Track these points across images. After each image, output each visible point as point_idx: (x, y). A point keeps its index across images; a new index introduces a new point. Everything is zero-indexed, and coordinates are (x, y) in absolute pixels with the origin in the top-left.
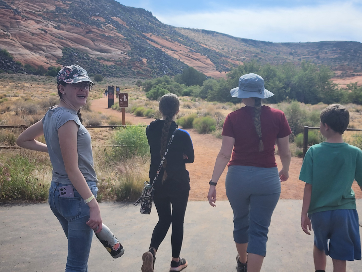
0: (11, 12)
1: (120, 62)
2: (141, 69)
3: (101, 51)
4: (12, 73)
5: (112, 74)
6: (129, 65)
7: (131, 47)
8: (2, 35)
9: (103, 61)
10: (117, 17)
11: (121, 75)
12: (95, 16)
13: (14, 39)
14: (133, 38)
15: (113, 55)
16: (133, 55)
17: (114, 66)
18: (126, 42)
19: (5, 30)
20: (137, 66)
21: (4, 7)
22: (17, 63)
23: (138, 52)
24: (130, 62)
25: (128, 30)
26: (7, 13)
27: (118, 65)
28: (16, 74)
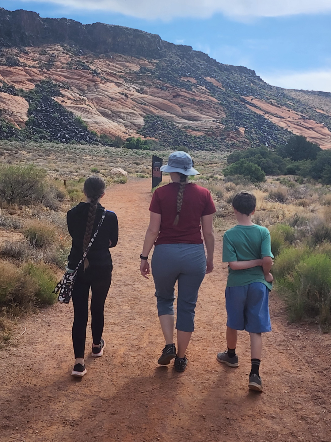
0: (90, 73)
1: (211, 132)
2: (237, 140)
3: (190, 118)
4: (85, 144)
5: (201, 146)
6: (223, 135)
7: (226, 113)
8: (78, 100)
9: (190, 130)
10: (211, 77)
11: (211, 147)
12: (186, 76)
13: (91, 104)
14: (229, 103)
15: (204, 123)
16: (227, 123)
17: (204, 136)
18: (221, 107)
19: (81, 95)
20: (232, 137)
21: (82, 67)
22: (92, 133)
23: (235, 119)
24: (223, 131)
25: (223, 93)
26: (85, 74)
27: (209, 135)
28: (90, 145)
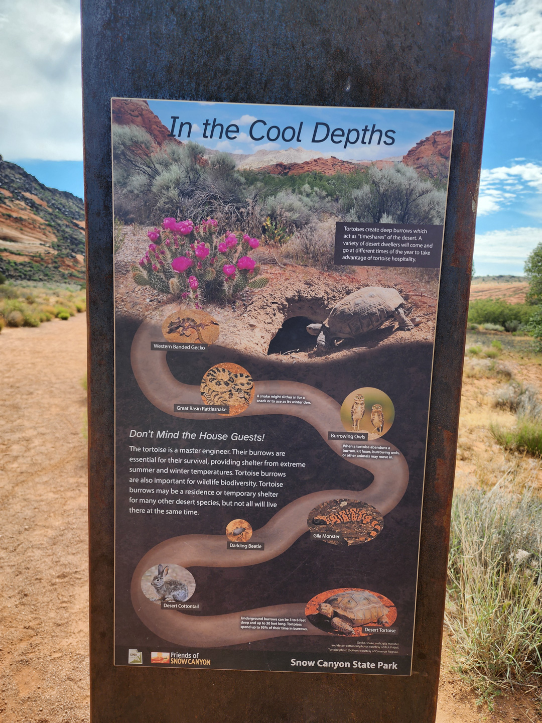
1: (39, 257)
2: (76, 270)
3: (5, 239)
5: (25, 275)
6: (55, 262)
7: (57, 236)
9: (8, 254)
10: (31, 193)
11: (41, 277)
15: (27, 246)
16: (60, 248)
17: (29, 263)
18: (49, 228)
20: (68, 266)
23: (69, 245)
27: (36, 262)
